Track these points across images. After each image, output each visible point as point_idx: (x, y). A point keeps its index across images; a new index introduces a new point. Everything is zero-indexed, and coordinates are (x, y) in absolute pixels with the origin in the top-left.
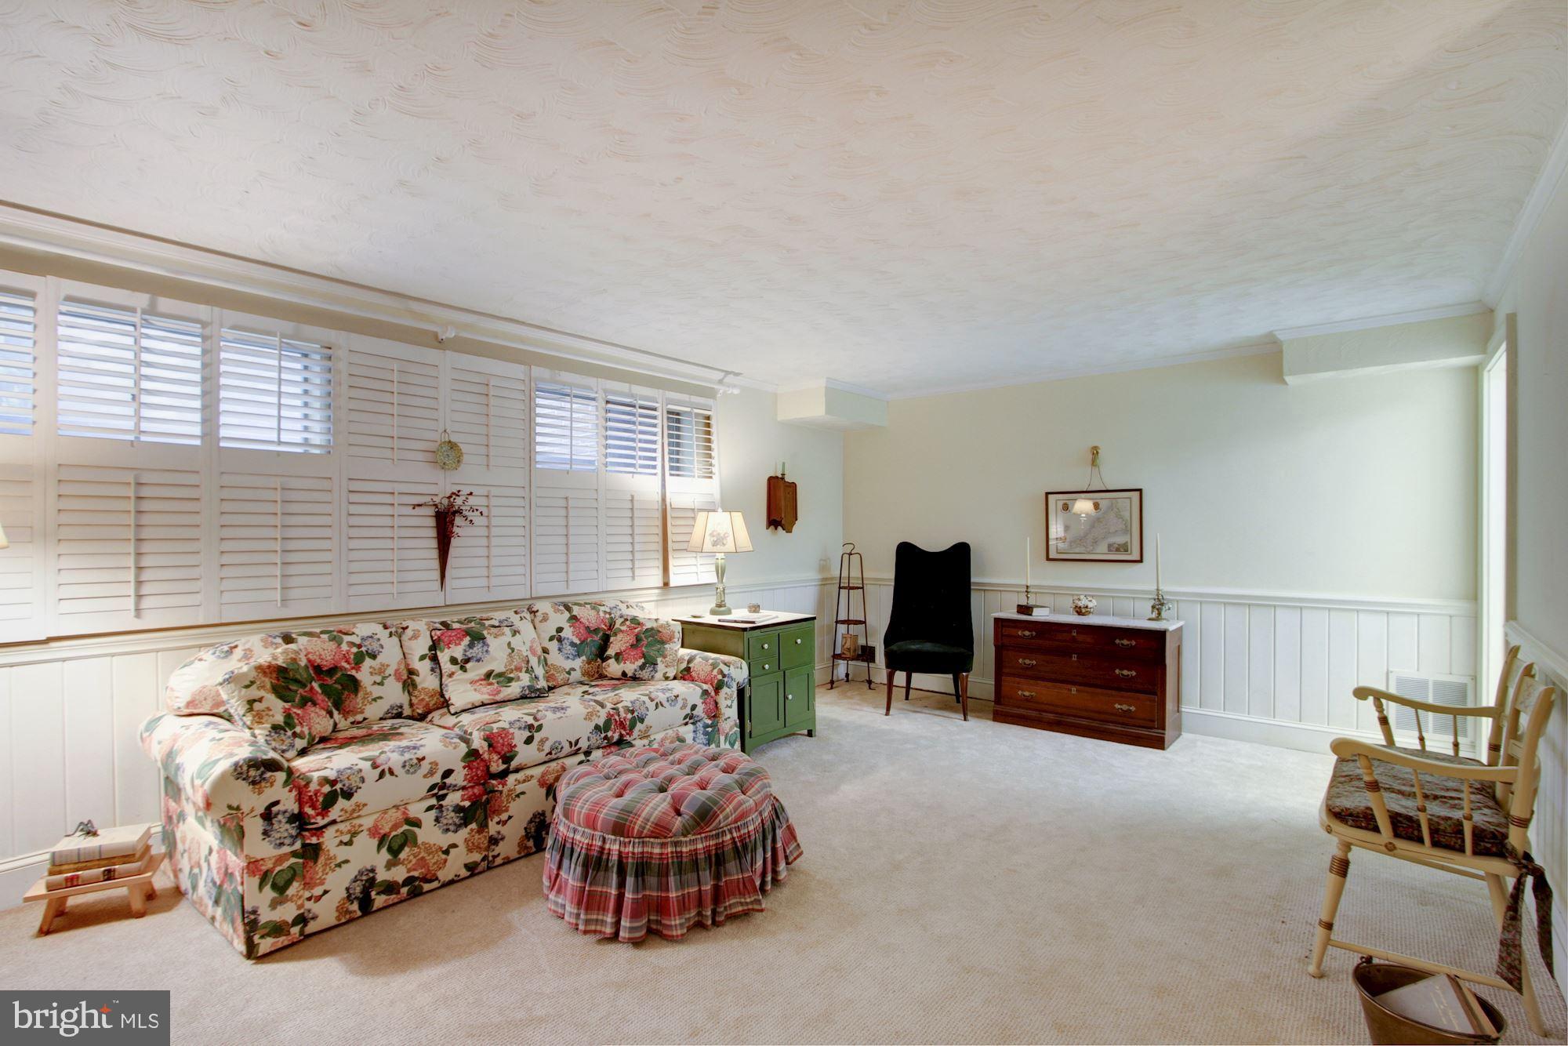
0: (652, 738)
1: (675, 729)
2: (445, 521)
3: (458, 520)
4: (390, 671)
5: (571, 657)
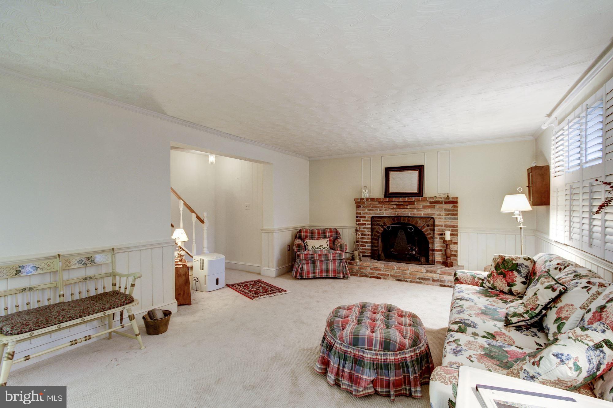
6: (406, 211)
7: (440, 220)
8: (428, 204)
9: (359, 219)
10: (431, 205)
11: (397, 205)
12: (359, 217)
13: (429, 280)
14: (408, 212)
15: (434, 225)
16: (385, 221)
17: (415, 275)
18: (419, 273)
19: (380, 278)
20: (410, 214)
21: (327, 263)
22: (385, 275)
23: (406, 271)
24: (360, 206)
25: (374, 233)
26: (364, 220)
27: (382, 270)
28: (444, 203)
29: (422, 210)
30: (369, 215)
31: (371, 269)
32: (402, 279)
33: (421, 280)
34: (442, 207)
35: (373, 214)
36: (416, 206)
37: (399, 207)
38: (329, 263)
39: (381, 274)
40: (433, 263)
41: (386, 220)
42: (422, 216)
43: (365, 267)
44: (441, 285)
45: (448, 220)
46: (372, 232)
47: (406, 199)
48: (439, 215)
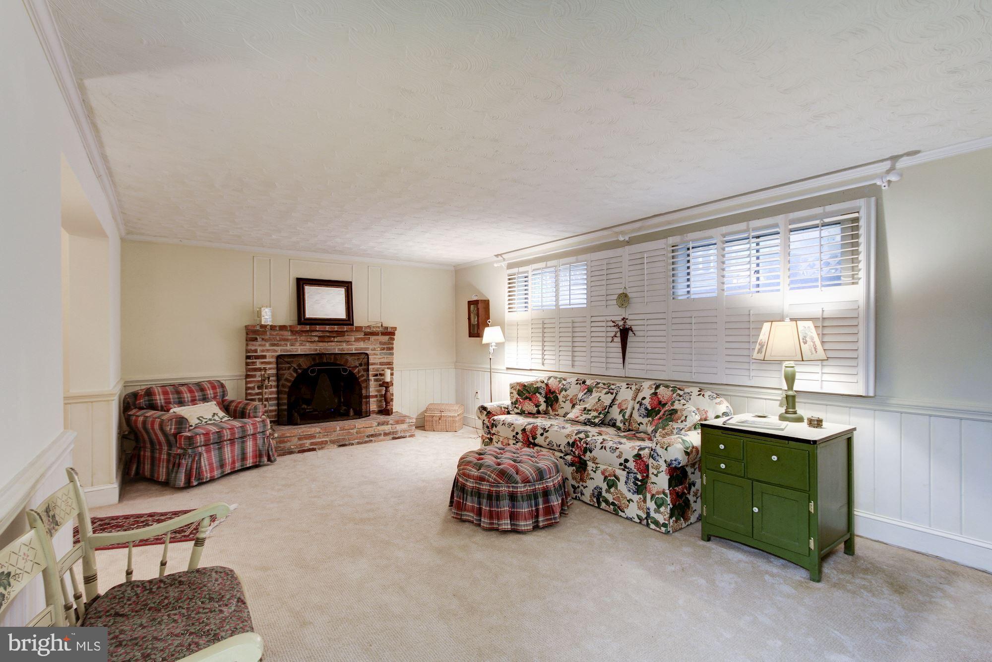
0: (598, 466)
1: (614, 469)
2: (625, 333)
3: (630, 333)
4: (569, 398)
5: (642, 416)
6: (331, 346)
7: (375, 356)
8: (361, 335)
9: (255, 360)
10: (365, 337)
11: (319, 337)
12: (250, 357)
13: (380, 435)
14: (334, 347)
15: (368, 364)
16: (300, 362)
17: (364, 432)
18: (368, 429)
19: (314, 450)
20: (337, 349)
21: (243, 442)
22: (322, 443)
23: (352, 429)
24: (256, 339)
25: (281, 383)
26: (262, 363)
27: (317, 436)
28: (380, 334)
29: (353, 343)
30: (273, 354)
31: (300, 439)
32: (347, 443)
33: (372, 437)
34: (378, 340)
35: (279, 351)
36: (346, 338)
37: (322, 339)
38: (246, 441)
39: (315, 444)
40: (367, 414)
41: (301, 360)
42: (354, 352)
43: (289, 439)
44: (394, 438)
45: (384, 356)
46: (278, 380)
47: (336, 328)
48: (374, 349)
